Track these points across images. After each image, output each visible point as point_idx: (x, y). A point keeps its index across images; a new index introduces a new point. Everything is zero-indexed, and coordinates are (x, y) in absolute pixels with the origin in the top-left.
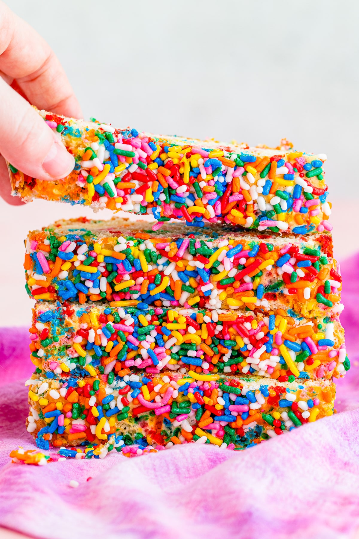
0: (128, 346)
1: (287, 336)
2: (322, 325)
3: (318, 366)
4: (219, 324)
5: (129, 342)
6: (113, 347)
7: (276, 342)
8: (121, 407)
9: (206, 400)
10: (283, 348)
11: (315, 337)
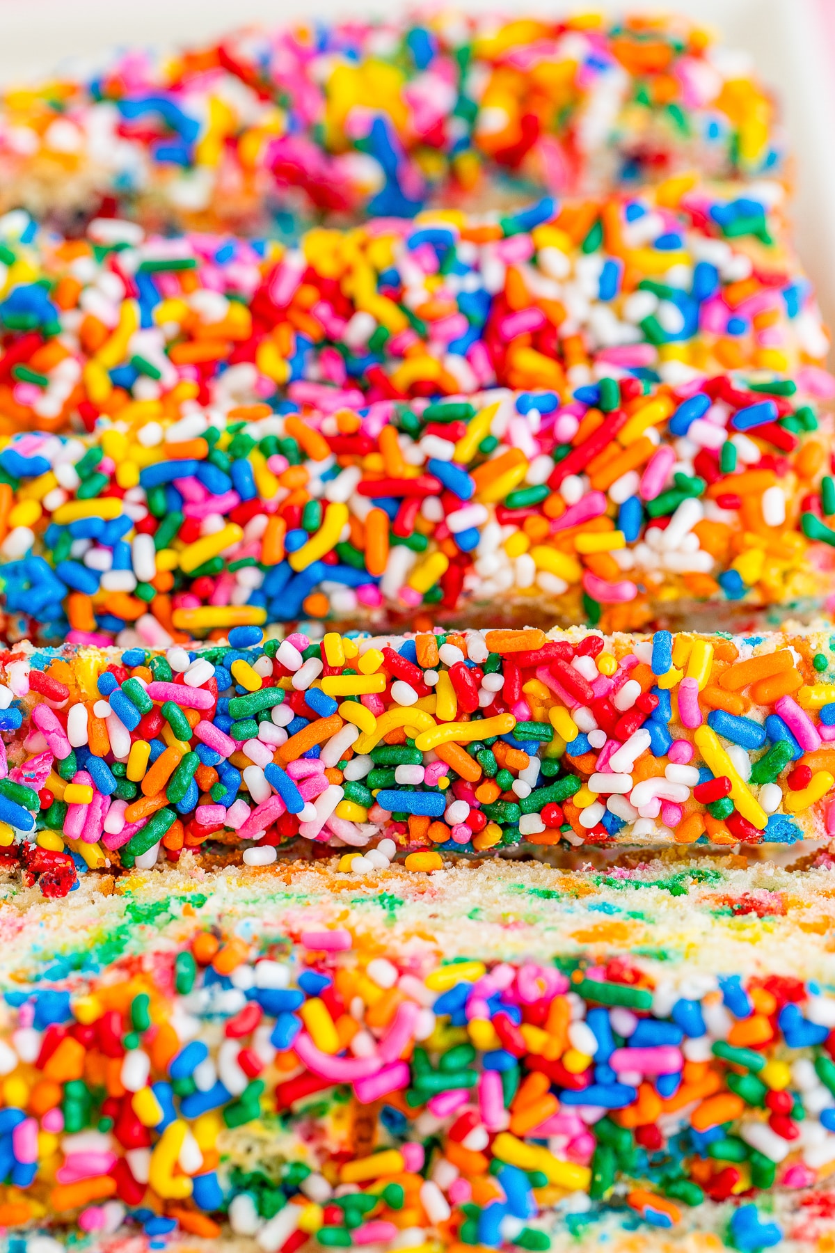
0: (200, 756)
1: (717, 697)
2: (829, 659)
3: (827, 794)
4: (490, 672)
5: (204, 744)
6: (150, 764)
7: (683, 722)
8: (236, 1081)
9: (534, 1038)
10: (707, 738)
11: (809, 697)
